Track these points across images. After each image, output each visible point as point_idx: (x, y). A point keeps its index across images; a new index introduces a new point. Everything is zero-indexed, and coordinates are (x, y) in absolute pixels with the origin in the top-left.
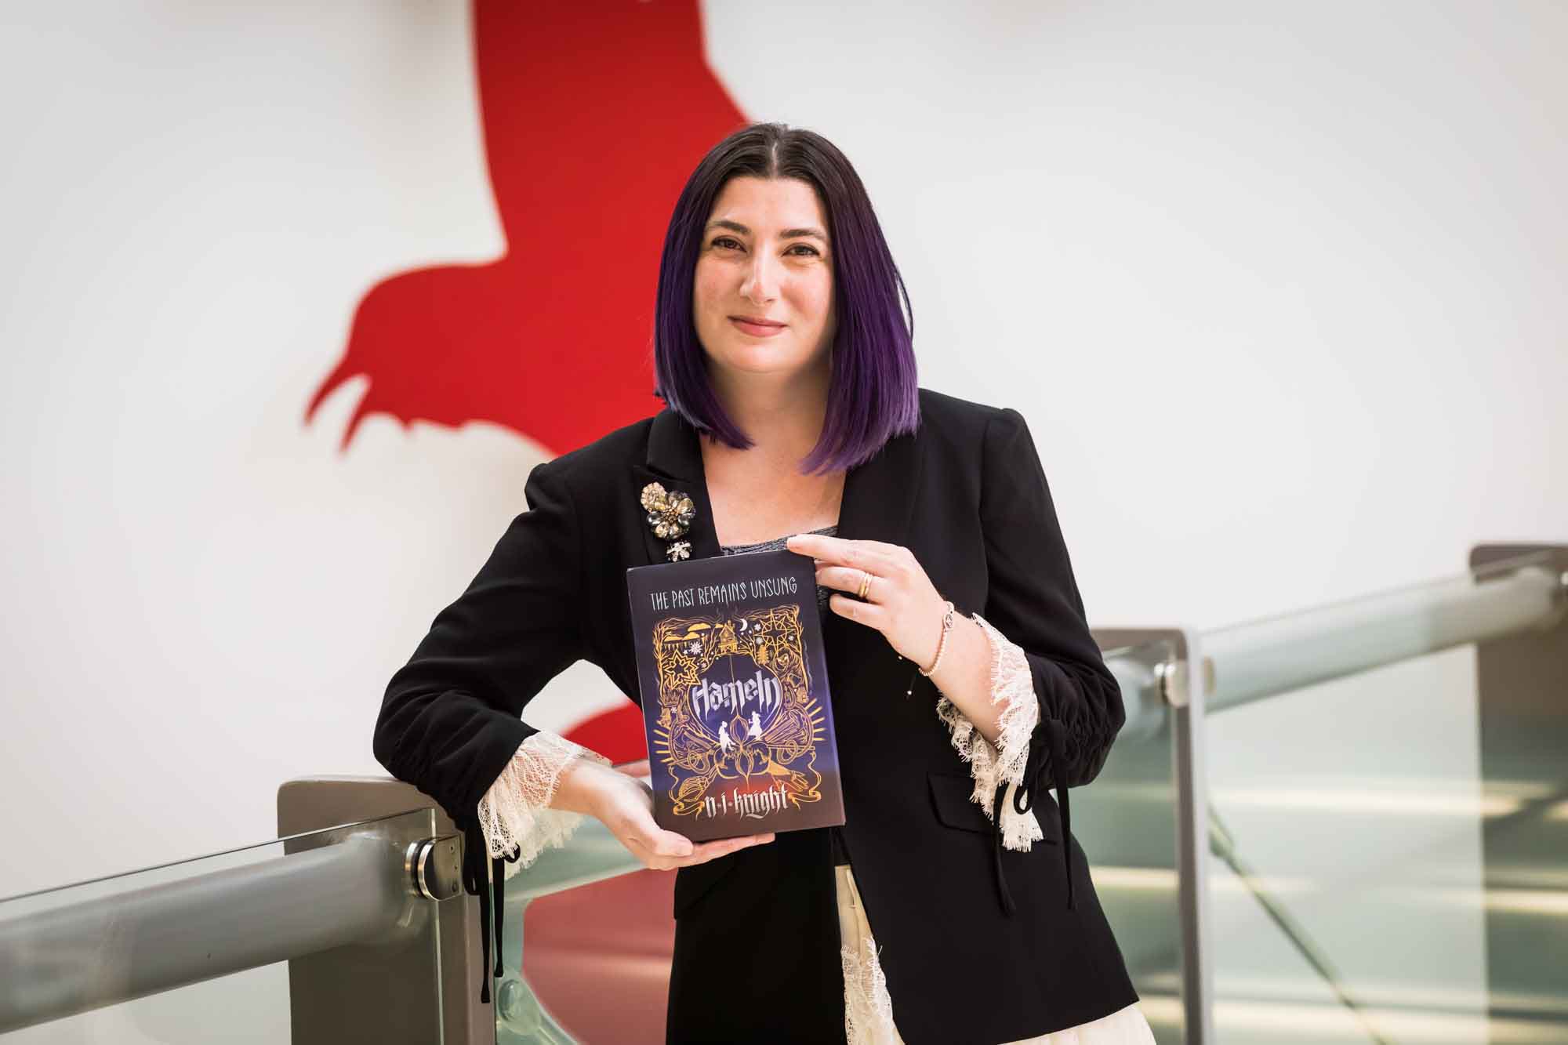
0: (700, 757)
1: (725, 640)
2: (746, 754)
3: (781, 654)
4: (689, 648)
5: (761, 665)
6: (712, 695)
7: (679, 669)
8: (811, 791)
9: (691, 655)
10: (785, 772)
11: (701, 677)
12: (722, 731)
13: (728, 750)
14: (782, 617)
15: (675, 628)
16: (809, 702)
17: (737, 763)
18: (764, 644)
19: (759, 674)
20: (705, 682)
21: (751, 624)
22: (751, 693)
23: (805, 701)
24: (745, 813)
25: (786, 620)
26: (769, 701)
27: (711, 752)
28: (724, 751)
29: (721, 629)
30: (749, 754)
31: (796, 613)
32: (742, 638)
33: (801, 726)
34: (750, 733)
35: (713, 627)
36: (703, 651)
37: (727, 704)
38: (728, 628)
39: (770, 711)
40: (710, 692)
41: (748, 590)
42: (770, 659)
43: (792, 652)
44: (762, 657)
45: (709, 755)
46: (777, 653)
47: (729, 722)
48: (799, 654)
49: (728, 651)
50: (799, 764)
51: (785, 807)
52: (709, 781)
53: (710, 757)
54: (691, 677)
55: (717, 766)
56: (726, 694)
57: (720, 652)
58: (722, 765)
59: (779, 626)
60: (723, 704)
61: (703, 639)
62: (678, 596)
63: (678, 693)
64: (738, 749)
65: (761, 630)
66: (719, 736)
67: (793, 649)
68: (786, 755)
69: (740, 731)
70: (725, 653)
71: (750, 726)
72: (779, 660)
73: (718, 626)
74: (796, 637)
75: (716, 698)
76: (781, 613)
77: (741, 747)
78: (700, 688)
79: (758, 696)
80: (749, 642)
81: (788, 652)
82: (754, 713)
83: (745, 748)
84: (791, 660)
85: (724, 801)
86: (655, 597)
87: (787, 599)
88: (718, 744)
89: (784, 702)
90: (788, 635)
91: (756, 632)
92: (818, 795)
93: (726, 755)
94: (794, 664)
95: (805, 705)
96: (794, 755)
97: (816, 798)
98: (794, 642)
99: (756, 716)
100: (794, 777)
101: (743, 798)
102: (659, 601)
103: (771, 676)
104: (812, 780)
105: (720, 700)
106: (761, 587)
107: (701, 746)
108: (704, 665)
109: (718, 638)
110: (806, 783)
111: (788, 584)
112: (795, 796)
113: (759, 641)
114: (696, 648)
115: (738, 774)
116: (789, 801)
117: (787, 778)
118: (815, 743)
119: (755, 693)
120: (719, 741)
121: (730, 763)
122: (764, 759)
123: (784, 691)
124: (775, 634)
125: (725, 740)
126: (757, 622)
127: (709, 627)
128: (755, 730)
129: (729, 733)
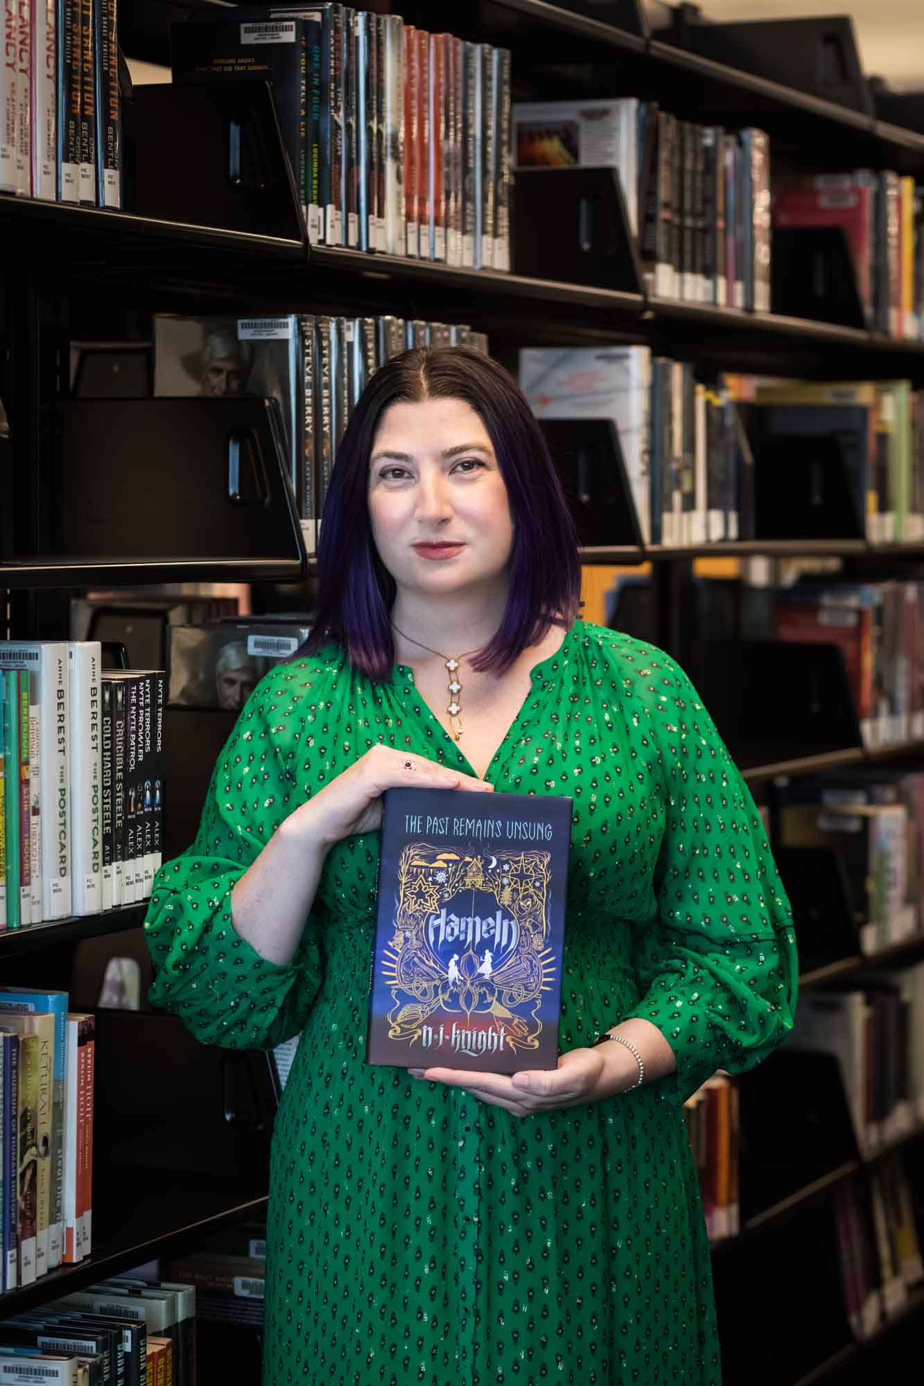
0: (425, 985)
1: (471, 874)
2: (472, 990)
3: (524, 898)
4: (434, 875)
5: (503, 905)
6: (449, 927)
7: (420, 895)
8: (529, 1039)
9: (435, 883)
10: (508, 1015)
11: (441, 906)
12: (452, 963)
13: (454, 983)
14: (532, 862)
15: (424, 853)
16: (543, 951)
17: (462, 999)
18: (509, 884)
19: (499, 914)
20: (444, 912)
21: (501, 863)
22: (488, 931)
23: (540, 948)
24: (461, 1049)
25: (536, 865)
26: (504, 943)
27: (437, 982)
28: (450, 984)
29: (470, 863)
30: (476, 991)
31: (546, 860)
32: (490, 876)
33: (532, 972)
34: (480, 970)
35: (462, 859)
36: (447, 882)
37: (462, 938)
38: (477, 863)
39: (504, 952)
40: (447, 923)
41: (503, 829)
42: (513, 901)
43: (535, 897)
44: (506, 896)
45: (435, 985)
46: (521, 896)
47: (460, 956)
48: (542, 901)
49: (473, 885)
50: (522, 1010)
51: (502, 1049)
52: (431, 1010)
53: (436, 987)
54: (431, 905)
55: (440, 997)
56: (463, 927)
57: (464, 885)
58: (446, 997)
59: (527, 870)
60: (458, 937)
61: (450, 869)
62: (433, 822)
63: (415, 918)
64: (465, 984)
65: (508, 871)
66: (448, 968)
67: (538, 896)
68: (512, 999)
69: (470, 967)
70: (469, 887)
71: (481, 963)
72: (522, 904)
73: (467, 859)
74: (542, 883)
75: (453, 929)
76: (531, 857)
77: (468, 982)
78: (438, 917)
79: (494, 935)
80: (495, 881)
81: (532, 897)
82: (487, 951)
83: (472, 984)
84: (533, 906)
85: (441, 1032)
86: (409, 818)
87: (540, 845)
88: (446, 976)
89: (519, 945)
90: (535, 882)
91: (504, 872)
92: (537, 1043)
93: (452, 988)
94: (536, 910)
95: (539, 952)
96: (520, 1000)
97: (533, 1046)
98: (539, 889)
99: (488, 955)
100: (516, 1021)
101: (461, 1033)
102: (413, 824)
103: (511, 918)
104: (533, 1027)
105: (456, 932)
106: (517, 828)
107: (428, 975)
108: (446, 895)
109: (465, 871)
110: (526, 1029)
111: (544, 830)
112: (513, 1040)
113: (505, 881)
114: (441, 877)
115: (461, 1009)
116: (506, 1044)
117: (508, 1022)
118: (542, 992)
119: (492, 931)
120: (447, 973)
121: (455, 996)
122: (489, 999)
123: (521, 935)
124: (522, 877)
125: (453, 972)
126: (507, 862)
127: (458, 858)
128: (486, 969)
129: (459, 966)
